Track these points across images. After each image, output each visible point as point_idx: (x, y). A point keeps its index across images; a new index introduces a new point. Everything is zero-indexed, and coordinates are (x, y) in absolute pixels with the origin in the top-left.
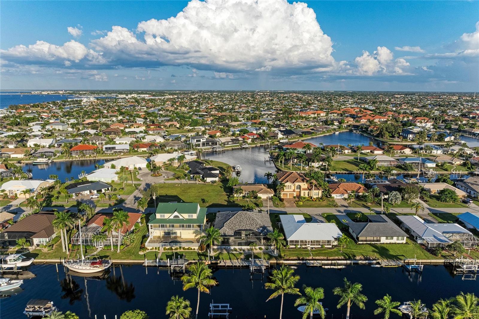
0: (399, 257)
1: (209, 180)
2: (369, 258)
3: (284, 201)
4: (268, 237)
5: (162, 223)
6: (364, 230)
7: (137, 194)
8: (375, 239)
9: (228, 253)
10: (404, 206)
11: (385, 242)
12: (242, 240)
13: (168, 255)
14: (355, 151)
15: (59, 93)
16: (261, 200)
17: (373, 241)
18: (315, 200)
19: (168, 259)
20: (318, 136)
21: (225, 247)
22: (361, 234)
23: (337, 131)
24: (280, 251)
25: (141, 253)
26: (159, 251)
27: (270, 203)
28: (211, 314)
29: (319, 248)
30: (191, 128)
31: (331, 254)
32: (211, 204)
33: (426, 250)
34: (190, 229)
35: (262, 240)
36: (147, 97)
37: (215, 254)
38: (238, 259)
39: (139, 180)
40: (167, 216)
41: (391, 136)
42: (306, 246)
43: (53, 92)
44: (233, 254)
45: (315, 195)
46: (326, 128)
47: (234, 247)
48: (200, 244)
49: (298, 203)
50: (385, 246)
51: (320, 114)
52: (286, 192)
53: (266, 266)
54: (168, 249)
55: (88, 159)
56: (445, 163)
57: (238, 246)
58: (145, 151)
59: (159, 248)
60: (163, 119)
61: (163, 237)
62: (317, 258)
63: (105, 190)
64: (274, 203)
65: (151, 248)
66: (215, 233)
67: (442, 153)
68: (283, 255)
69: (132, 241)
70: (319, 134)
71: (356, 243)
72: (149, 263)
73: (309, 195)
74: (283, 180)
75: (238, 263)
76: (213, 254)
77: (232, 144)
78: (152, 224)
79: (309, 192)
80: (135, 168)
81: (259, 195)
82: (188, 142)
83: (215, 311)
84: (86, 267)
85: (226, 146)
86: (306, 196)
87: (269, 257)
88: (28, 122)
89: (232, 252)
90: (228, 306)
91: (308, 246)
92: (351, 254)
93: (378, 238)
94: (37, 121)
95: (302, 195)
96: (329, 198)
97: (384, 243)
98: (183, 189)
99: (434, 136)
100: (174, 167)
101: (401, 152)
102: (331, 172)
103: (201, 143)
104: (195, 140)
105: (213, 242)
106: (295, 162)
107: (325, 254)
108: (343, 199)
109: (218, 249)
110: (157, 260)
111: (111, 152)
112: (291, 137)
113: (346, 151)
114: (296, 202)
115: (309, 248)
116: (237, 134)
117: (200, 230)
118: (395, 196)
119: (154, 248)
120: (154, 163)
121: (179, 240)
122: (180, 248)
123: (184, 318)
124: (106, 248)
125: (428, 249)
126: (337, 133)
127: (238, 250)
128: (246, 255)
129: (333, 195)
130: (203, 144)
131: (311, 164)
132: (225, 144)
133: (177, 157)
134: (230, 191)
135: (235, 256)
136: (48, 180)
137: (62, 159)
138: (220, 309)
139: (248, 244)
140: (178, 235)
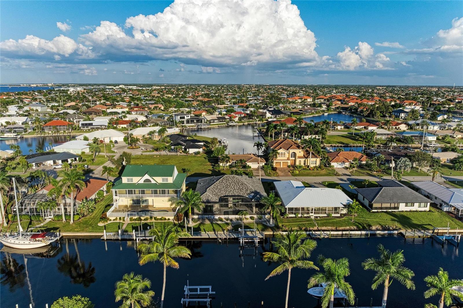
0: (425, 226)
1: (192, 151)
2: (388, 228)
3: (277, 170)
4: (262, 202)
5: (130, 189)
6: (378, 195)
7: (109, 165)
8: (393, 205)
9: (212, 223)
10: (414, 174)
11: (405, 210)
12: (229, 208)
13: (134, 227)
14: (348, 128)
15: (48, 86)
16: (251, 169)
17: (390, 208)
18: (313, 169)
19: (134, 230)
20: (307, 116)
21: (207, 216)
22: (375, 199)
23: (326, 113)
24: (276, 220)
25: (101, 224)
26: (123, 222)
27: (261, 172)
28: (185, 300)
29: (324, 217)
30: (176, 109)
31: (340, 224)
32: (193, 173)
33: (456, 218)
34: (165, 196)
35: (254, 208)
36: (134, 88)
37: (194, 224)
38: (224, 230)
39: (114, 152)
40: (136, 180)
41: (382, 115)
42: (308, 215)
43: (41, 85)
44: (218, 224)
45: (312, 164)
46: (315, 109)
47: (219, 216)
48: (176, 213)
49: (293, 172)
50: (405, 214)
51: (307, 100)
52: (279, 160)
53: (260, 238)
54: (136, 220)
55: (62, 134)
56: (446, 136)
57: (224, 214)
58: (125, 128)
59: (124, 218)
60: (148, 102)
61: (131, 206)
62: (324, 228)
63: (72, 160)
64: (266, 172)
65: (114, 218)
66: (194, 198)
67: (439, 129)
68: (280, 225)
69: (90, 210)
70: (308, 115)
71: (369, 211)
72: (109, 236)
73: (305, 164)
74: (276, 147)
75: (223, 235)
76: (192, 224)
77: (218, 122)
78: (117, 190)
79: (305, 161)
80: (111, 142)
81: (248, 164)
82: (171, 120)
83: (191, 297)
84: (24, 241)
85: (211, 124)
86: (302, 164)
87: (263, 227)
88: (7, 105)
89: (217, 222)
90: (210, 289)
91: (311, 214)
92: (366, 224)
93: (396, 206)
94: (17, 104)
95: (297, 163)
96: (328, 167)
97: (403, 211)
98: (162, 160)
99: (427, 115)
100: (154, 141)
101: (396, 128)
102: (325, 145)
103: (185, 120)
104: (179, 117)
105: (193, 209)
106: (286, 136)
107: (333, 224)
108: (343, 168)
109: (199, 219)
110: (120, 232)
111: (88, 128)
112: (280, 117)
113: (339, 128)
114: (291, 171)
115: (313, 218)
116: (224, 114)
117: (177, 196)
118: (404, 163)
119: (118, 218)
120: (132, 136)
121: (150, 209)
122: (151, 218)
123: (142, 306)
124: (56, 219)
125: (459, 217)
126: (326, 114)
127: (224, 220)
128: (235, 226)
129: (333, 164)
130: (188, 122)
131: (303, 138)
132: (210, 122)
133: (157, 131)
134: (215, 161)
135: (220, 226)
136: (7, 151)
137: (33, 135)
138: (199, 293)
139: (236, 213)
140: (150, 203)
